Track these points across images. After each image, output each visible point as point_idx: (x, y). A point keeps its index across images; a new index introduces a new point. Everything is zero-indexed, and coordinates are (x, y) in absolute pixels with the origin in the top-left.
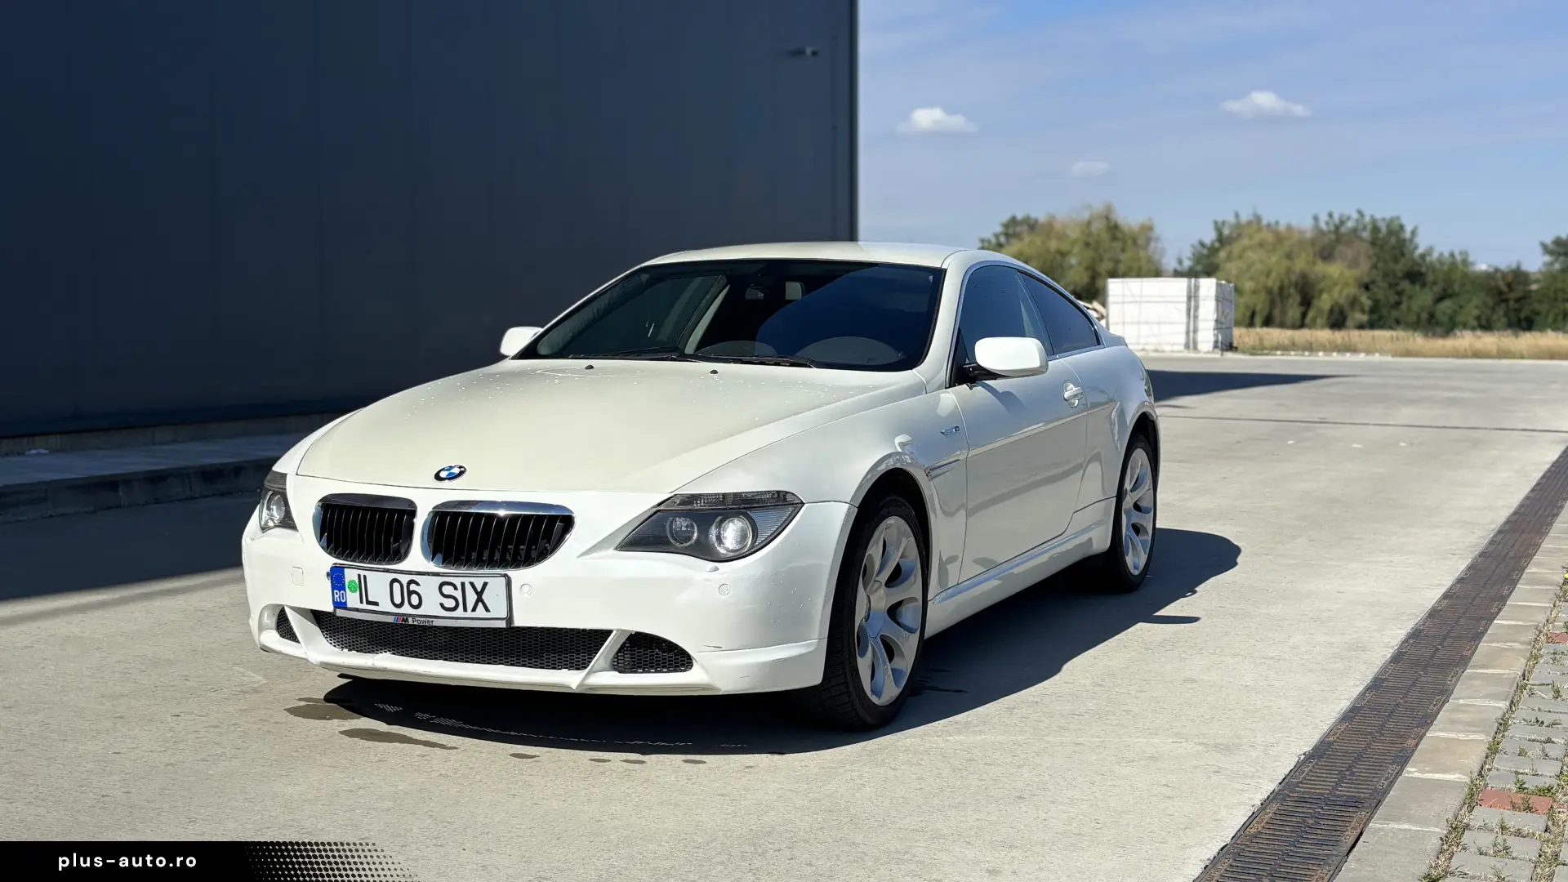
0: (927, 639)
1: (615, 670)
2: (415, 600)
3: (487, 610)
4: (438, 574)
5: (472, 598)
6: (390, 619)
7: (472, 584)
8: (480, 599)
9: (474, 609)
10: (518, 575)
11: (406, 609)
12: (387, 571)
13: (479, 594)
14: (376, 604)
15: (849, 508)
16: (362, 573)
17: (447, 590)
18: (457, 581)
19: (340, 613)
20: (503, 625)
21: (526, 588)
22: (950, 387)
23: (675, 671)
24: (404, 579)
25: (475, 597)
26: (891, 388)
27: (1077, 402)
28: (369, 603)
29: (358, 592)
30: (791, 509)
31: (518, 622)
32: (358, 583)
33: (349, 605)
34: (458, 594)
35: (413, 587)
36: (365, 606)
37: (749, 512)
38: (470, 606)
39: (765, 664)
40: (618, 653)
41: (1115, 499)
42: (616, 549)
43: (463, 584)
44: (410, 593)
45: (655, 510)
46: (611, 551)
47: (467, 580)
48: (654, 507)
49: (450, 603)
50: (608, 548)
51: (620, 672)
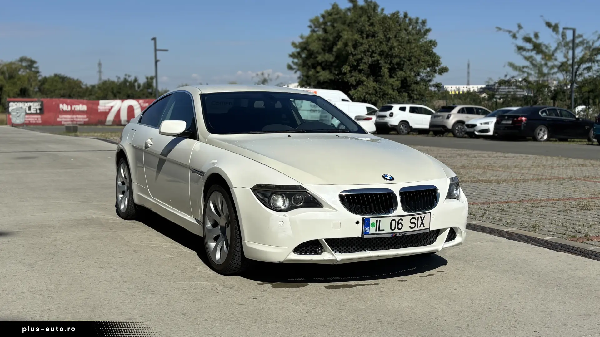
2: (400, 226)
3: (424, 226)
4: (408, 215)
6: (390, 235)
7: (421, 217)
9: (420, 227)
11: (396, 230)
12: (390, 217)
13: (422, 220)
14: (384, 230)
16: (378, 219)
17: (413, 221)
18: (416, 217)
19: (365, 236)
20: (427, 231)
24: (397, 219)
25: (421, 222)
28: (379, 230)
29: (375, 227)
31: (432, 229)
32: (375, 223)
33: (370, 233)
34: (416, 222)
35: (400, 222)
36: (378, 232)
38: (419, 225)
42: (446, 199)
43: (418, 218)
44: (399, 224)
47: (419, 216)
49: (413, 225)
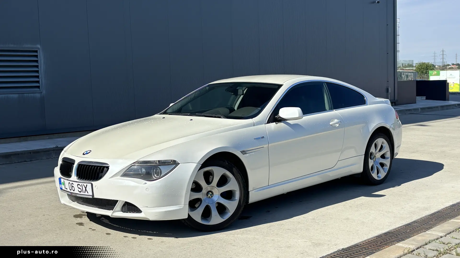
0: (250, 204)
1: (122, 211)
2: (73, 189)
3: (88, 193)
4: (76, 182)
5: (84, 189)
6: (70, 194)
7: (84, 185)
8: (86, 190)
10: (94, 183)
11: (72, 191)
12: (68, 180)
13: (86, 188)
15: (197, 165)
16: (64, 180)
17: (79, 186)
18: (81, 184)
19: (61, 191)
20: (91, 197)
21: (96, 187)
22: (267, 123)
23: (138, 213)
24: (71, 182)
25: (85, 189)
26: (238, 125)
27: (338, 125)
28: (66, 188)
29: (64, 185)
30: (175, 165)
31: (96, 196)
32: (64, 183)
33: (63, 189)
34: (81, 188)
35: (73, 185)
37: (159, 166)
38: (84, 192)
39: (163, 212)
40: (123, 206)
41: (364, 155)
42: (121, 176)
43: (82, 185)
44: (72, 187)
45: (131, 165)
46: (119, 177)
47: (83, 184)
48: (130, 165)
49: (80, 190)
50: (118, 176)
51: (123, 212)
